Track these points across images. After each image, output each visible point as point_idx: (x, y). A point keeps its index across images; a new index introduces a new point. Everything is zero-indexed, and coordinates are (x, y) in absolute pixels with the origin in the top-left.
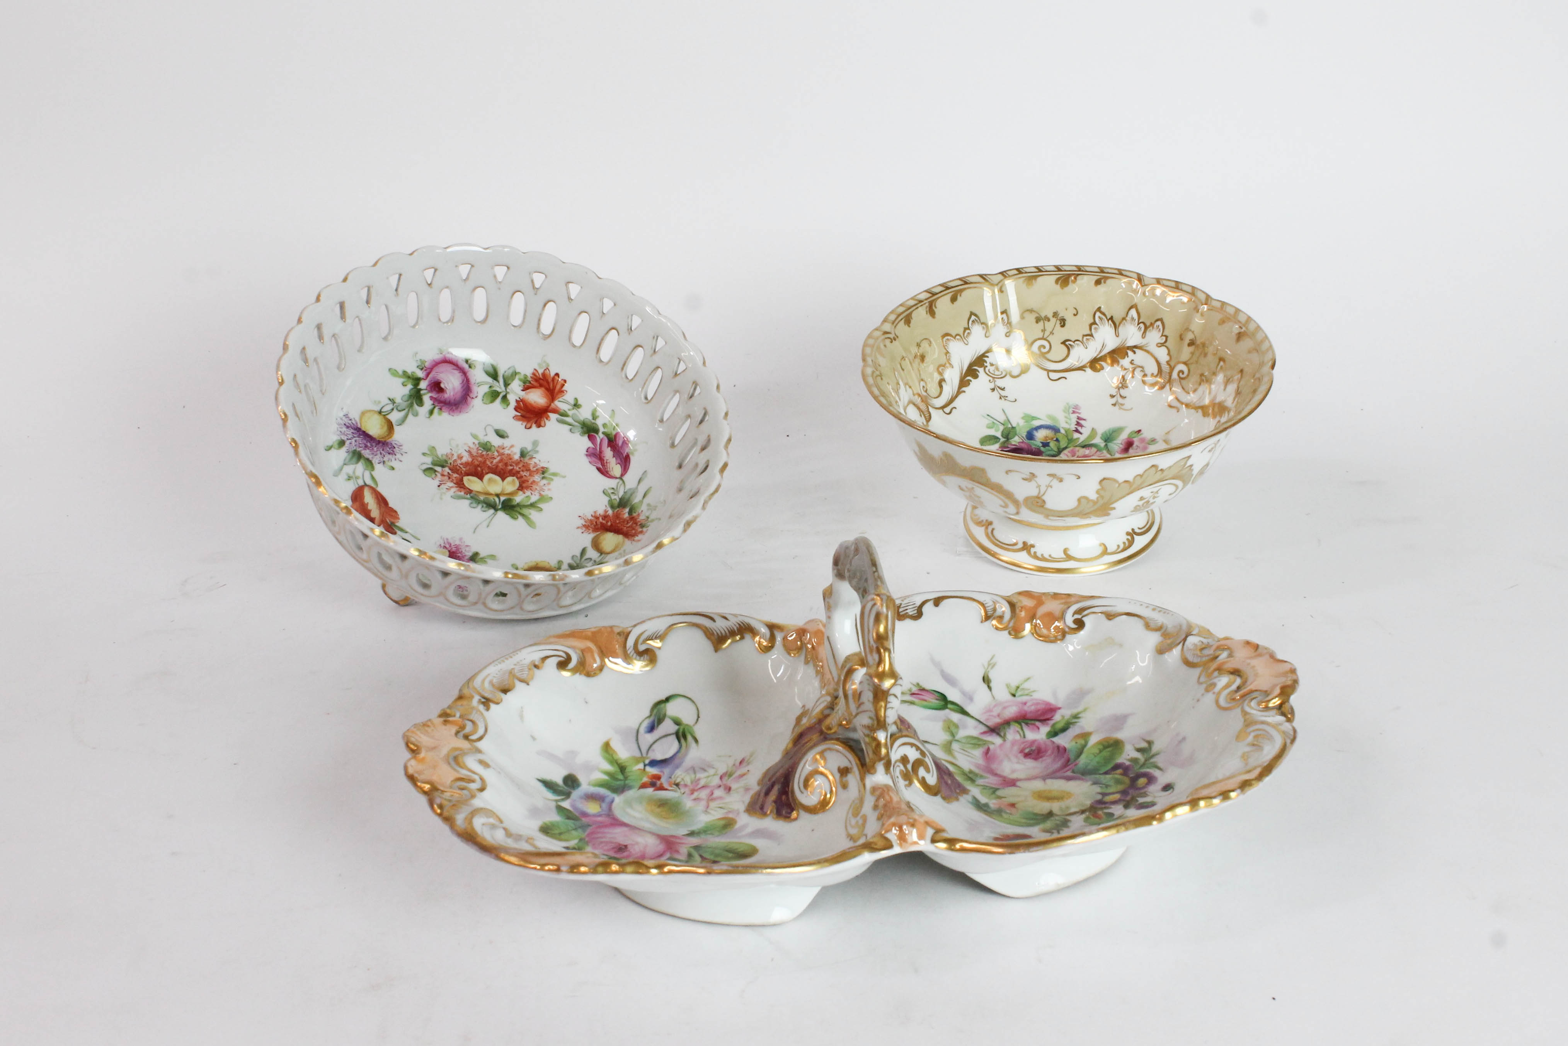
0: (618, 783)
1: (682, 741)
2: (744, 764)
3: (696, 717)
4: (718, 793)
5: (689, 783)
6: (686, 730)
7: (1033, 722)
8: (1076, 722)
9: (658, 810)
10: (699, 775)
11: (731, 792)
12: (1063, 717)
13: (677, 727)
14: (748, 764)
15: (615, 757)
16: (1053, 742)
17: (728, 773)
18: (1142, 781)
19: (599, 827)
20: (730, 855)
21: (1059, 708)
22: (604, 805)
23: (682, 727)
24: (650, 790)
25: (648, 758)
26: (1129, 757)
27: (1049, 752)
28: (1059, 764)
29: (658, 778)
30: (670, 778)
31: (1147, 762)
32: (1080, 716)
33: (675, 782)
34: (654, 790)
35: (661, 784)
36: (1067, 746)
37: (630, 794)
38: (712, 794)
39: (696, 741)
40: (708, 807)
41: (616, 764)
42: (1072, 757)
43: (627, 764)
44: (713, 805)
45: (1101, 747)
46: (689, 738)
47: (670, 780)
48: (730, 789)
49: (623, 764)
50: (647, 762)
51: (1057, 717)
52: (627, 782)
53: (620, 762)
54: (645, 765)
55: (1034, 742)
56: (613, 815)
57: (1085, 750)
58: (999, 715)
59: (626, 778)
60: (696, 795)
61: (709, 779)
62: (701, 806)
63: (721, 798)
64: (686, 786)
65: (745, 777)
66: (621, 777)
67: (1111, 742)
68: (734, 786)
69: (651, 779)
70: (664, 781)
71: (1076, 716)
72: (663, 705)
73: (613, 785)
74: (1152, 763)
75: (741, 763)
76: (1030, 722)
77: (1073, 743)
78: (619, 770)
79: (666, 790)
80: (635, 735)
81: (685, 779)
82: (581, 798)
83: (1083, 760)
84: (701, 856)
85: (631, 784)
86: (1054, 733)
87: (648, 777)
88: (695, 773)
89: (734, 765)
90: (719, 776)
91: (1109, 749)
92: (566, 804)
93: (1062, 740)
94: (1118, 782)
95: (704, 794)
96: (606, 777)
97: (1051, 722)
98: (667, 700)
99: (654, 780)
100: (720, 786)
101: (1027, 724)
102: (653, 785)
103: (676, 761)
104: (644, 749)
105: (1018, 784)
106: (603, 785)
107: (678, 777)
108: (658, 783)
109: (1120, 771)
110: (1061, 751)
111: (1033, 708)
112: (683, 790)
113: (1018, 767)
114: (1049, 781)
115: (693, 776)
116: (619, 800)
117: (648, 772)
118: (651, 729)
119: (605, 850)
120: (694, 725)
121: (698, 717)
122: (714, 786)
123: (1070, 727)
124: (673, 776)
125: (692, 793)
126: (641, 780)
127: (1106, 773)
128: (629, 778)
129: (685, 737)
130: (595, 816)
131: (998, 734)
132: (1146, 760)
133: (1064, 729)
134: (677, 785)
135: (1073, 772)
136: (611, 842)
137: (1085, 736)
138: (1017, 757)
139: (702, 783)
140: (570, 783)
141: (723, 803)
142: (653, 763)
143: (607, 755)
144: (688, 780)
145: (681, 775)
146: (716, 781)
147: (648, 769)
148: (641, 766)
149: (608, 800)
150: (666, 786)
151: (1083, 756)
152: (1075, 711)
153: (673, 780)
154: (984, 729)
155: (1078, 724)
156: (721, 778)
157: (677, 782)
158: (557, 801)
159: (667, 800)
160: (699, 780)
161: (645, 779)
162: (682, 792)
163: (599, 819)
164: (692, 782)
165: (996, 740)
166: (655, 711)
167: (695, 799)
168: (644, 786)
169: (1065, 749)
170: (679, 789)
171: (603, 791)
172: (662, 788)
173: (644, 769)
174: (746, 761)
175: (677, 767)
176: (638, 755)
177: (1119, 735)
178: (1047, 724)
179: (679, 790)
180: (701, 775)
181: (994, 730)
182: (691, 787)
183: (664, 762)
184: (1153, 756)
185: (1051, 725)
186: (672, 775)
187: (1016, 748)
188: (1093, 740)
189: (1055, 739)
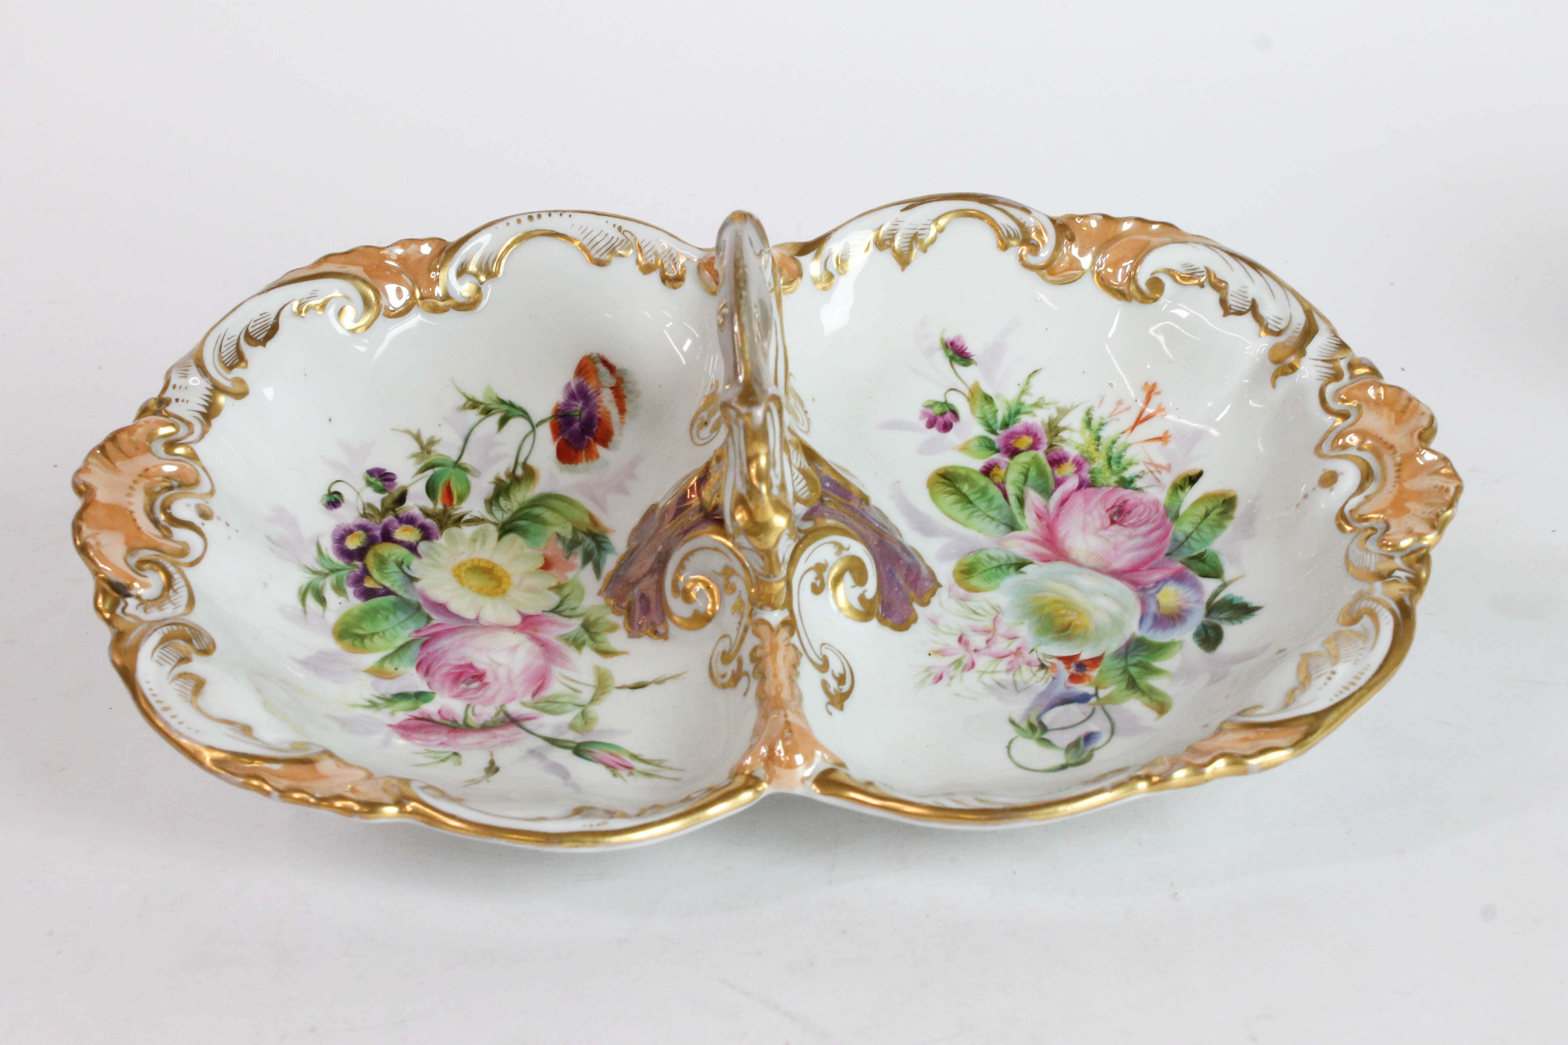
0: (1135, 660)
1: (1035, 723)
2: (936, 672)
3: (1013, 746)
4: (978, 641)
5: (1024, 668)
6: (1030, 733)
7: (443, 721)
8: (379, 698)
9: (1071, 617)
10: (1008, 678)
11: (959, 634)
12: (392, 714)
13: (1046, 736)
14: (928, 669)
15: (1146, 699)
16: (429, 684)
17: (961, 667)
18: (353, 543)
19: (1153, 557)
20: (965, 488)
21: (390, 726)
22: (1153, 609)
23: (1038, 734)
24: (1086, 655)
25: (1093, 704)
26: (342, 599)
27: (445, 670)
28: (443, 643)
29: (1073, 678)
30: (1054, 678)
31: (327, 571)
32: (368, 704)
33: (1046, 673)
34: (1078, 656)
35: (1068, 668)
36: (413, 670)
37: (1113, 644)
38: (988, 642)
39: (1012, 722)
40: (995, 619)
41: (1144, 689)
42: (415, 649)
43: (1127, 693)
44: (987, 623)
45: (367, 642)
46: (1024, 725)
47: (1053, 675)
48: (960, 640)
49: (1131, 692)
50: (1093, 700)
51: (401, 715)
52: (1123, 664)
53: (1139, 694)
54: (1096, 694)
55: (458, 696)
56: (1136, 591)
57: (390, 651)
58: (495, 737)
59: (1125, 671)
60: (1013, 647)
61: (991, 669)
62: (1006, 623)
63: (975, 631)
64: (1029, 664)
65: (937, 647)
66: (1133, 670)
67: (348, 641)
68: (953, 641)
69: (1085, 675)
70: (1064, 673)
71: (373, 705)
72: (1072, 761)
73: (1144, 654)
74: (322, 565)
75: (941, 677)
76: (449, 723)
77: (402, 669)
78: (1138, 681)
79: (1061, 658)
80: (1117, 729)
81: (1031, 675)
82: (1189, 612)
83: (404, 635)
84: (1005, 496)
85: (1117, 661)
86: (420, 696)
87: (1090, 678)
88: (1015, 683)
89: (951, 678)
90: (976, 668)
91: (360, 632)
92: (1210, 585)
93: (415, 681)
94: (382, 562)
95: (1001, 645)
96: (1158, 664)
97: (416, 713)
98: (1064, 767)
99: (1080, 674)
100: (975, 651)
101: (455, 721)
102: (1082, 666)
103: (1046, 702)
104: (1099, 712)
105: (517, 620)
106: (1160, 649)
107: (1042, 679)
108: (1073, 670)
109: (369, 584)
110: (425, 667)
111: (433, 737)
112: (1034, 657)
113: (502, 658)
114: (470, 615)
115: (1018, 678)
116: (1132, 628)
117: (1090, 685)
118: (1089, 737)
119: (1142, 503)
120: (1016, 737)
121: (1009, 747)
122: (985, 654)
123: (392, 695)
124: (1050, 679)
125: (1019, 649)
126: (1100, 672)
127: (388, 592)
128: (1121, 671)
129: (1032, 727)
130: (1164, 581)
131: (507, 715)
132: (326, 575)
133: (403, 696)
134: (1042, 666)
135: (429, 619)
136: (1133, 525)
137: (377, 672)
138: (496, 678)
139: (1003, 664)
140: (1211, 633)
141: (972, 619)
142: (1083, 699)
143: (1160, 699)
144: (1026, 674)
145: (1037, 682)
146: (982, 662)
147: (1090, 690)
148: (1102, 693)
149: (1149, 621)
150: (1061, 665)
151: (400, 642)
152: (369, 713)
153: (1050, 674)
154: (529, 725)
155: (377, 694)
156: (973, 665)
157: (1043, 672)
158: (1224, 586)
159: (1059, 639)
160: (1008, 671)
161: (1094, 673)
162: (1034, 653)
163: (1157, 576)
164: (1020, 667)
165: (514, 708)
166: (1084, 756)
167: (1014, 638)
168: (1096, 661)
169: (418, 666)
170: (1039, 660)
171: (1158, 637)
172: (1067, 660)
173: (1097, 689)
174: (932, 678)
175: (1043, 694)
176: (1109, 708)
177: (330, 644)
178: (422, 713)
179: (1041, 657)
180: (1004, 677)
181: (512, 721)
182: (1020, 659)
183: (1066, 701)
184: (315, 572)
185: (419, 710)
186: (1051, 684)
187: (490, 692)
188: (370, 659)
189: (424, 688)
